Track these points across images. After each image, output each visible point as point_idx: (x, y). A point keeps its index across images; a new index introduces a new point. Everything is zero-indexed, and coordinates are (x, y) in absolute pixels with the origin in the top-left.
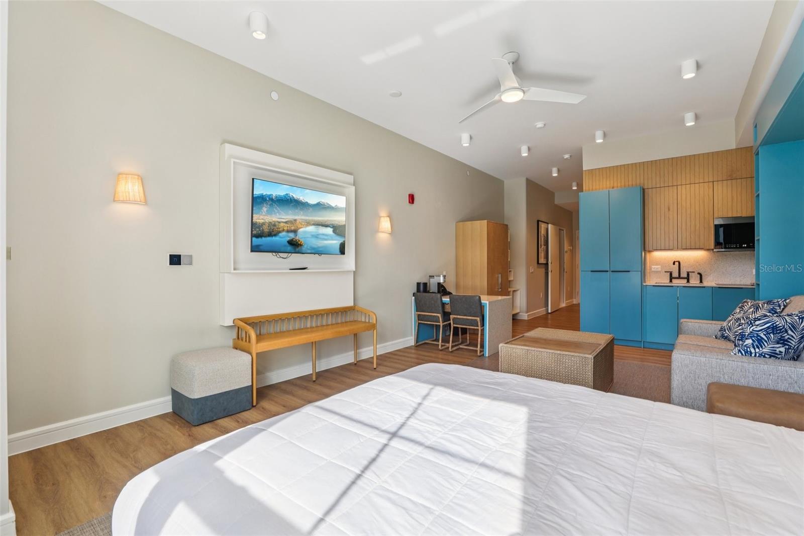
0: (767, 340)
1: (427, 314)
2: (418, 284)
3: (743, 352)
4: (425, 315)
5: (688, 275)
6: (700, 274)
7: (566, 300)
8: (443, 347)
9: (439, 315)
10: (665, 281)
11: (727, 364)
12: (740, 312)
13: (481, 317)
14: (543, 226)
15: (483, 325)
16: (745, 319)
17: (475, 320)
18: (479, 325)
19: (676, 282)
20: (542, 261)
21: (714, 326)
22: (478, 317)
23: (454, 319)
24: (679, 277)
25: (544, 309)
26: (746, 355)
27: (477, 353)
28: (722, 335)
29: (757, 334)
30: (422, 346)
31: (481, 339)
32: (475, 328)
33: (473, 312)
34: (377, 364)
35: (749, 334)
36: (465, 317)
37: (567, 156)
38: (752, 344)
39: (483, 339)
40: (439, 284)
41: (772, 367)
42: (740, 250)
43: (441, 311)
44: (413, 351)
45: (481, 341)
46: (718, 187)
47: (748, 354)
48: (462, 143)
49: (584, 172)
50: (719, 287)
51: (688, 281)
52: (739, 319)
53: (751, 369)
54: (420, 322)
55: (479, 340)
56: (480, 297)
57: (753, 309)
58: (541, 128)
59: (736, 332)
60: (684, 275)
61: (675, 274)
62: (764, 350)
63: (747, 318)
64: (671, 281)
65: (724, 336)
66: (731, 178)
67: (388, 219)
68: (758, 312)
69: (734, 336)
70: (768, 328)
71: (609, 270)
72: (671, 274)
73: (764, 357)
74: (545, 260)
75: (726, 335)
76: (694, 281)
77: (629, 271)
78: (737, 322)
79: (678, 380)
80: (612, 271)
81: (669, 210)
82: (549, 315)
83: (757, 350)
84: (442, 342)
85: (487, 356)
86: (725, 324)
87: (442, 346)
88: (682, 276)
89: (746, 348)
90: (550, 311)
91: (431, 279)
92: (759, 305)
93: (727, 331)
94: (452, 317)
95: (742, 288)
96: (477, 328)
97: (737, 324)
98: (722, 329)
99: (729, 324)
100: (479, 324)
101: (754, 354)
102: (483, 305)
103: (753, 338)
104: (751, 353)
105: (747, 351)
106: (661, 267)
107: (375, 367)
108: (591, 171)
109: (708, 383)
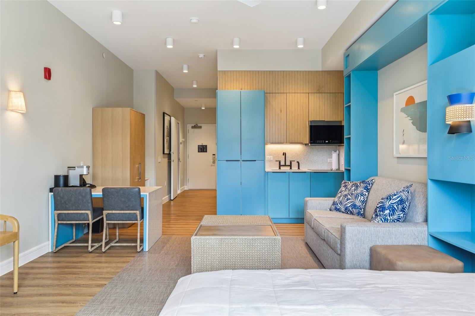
0: (397, 209)
1: (72, 212)
2: (57, 178)
3: (383, 220)
4: (68, 213)
5: (291, 163)
6: (298, 162)
7: (181, 187)
8: (93, 249)
9: (89, 212)
10: (276, 169)
11: (380, 230)
12: (345, 190)
13: (141, 210)
14: (167, 118)
15: (142, 217)
16: (350, 195)
17: (135, 213)
18: (139, 219)
19: (283, 169)
20: (166, 151)
21: (328, 202)
22: (137, 210)
23: (107, 215)
24: (285, 165)
25: (167, 196)
26: (385, 222)
27: (137, 249)
28: (335, 208)
29: (393, 205)
30: (63, 251)
31: (140, 232)
32: (134, 222)
33: (131, 206)
34: (19, 286)
35: (388, 206)
36: (122, 212)
37: (201, 56)
38: (389, 213)
39: (143, 233)
40: (81, 176)
41: (405, 228)
42: (324, 144)
43: (91, 208)
44: (50, 259)
45: (140, 235)
46: (312, 97)
47: (386, 221)
48: (113, 21)
49: (218, 72)
50: (314, 172)
51: (291, 168)
52: (346, 195)
53: (394, 231)
54: (60, 222)
55: (139, 234)
56: (139, 189)
57: (354, 187)
58: (195, 23)
59: (346, 205)
60: (288, 163)
61: (283, 163)
62: (395, 217)
63: (351, 194)
64: (280, 168)
65: (337, 209)
66: (319, 92)
67: (21, 95)
68: (358, 190)
69: (344, 208)
70: (399, 201)
71: (240, 159)
72: (280, 163)
73: (395, 222)
74: (168, 150)
75: (338, 207)
76: (295, 168)
77: (255, 161)
78: (345, 197)
79: (350, 248)
80: (243, 161)
81: (281, 112)
82: (172, 202)
83: (391, 217)
84: (92, 243)
85: (147, 250)
86: (336, 199)
87: (92, 247)
88: (287, 164)
89: (385, 217)
90: (172, 198)
91: (71, 171)
92: (357, 184)
93: (339, 205)
94: (105, 212)
95: (327, 172)
96: (136, 222)
97: (346, 199)
98: (334, 203)
99: (340, 200)
100: (139, 217)
101: (389, 220)
102: (142, 196)
103: (390, 209)
104: (388, 219)
105: (386, 219)
106: (273, 157)
107: (16, 291)
108: (224, 72)
109: (369, 247)
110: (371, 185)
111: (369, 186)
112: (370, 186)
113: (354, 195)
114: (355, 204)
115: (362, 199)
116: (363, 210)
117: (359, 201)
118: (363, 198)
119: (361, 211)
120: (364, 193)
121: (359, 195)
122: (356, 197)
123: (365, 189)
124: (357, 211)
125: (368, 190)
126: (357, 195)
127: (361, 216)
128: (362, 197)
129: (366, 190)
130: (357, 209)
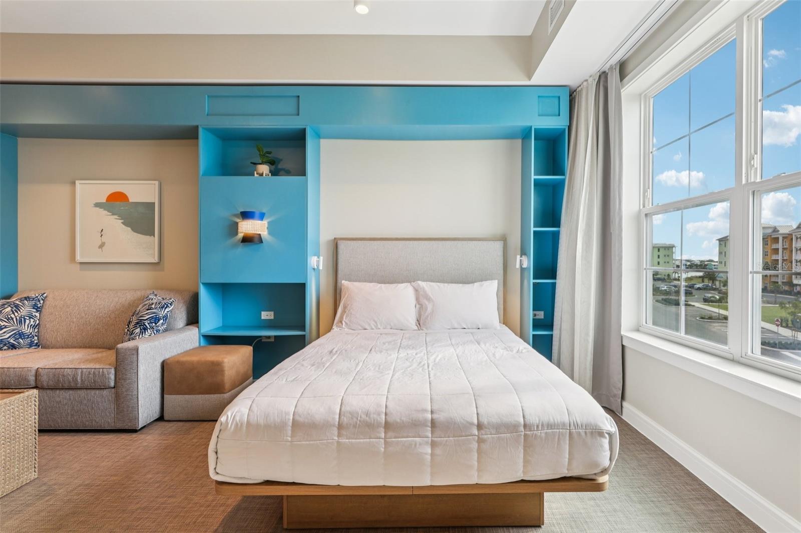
110: (42, 302)
111: (38, 303)
112: (40, 303)
113: (15, 320)
114: (22, 332)
115: (32, 323)
116: (36, 338)
117: (28, 326)
118: (34, 321)
119: (33, 340)
120: (34, 314)
121: (26, 317)
122: (21, 321)
123: (34, 308)
124: (28, 340)
125: (38, 309)
126: (23, 319)
127: (36, 347)
128: (32, 320)
129: (36, 310)
130: (28, 338)
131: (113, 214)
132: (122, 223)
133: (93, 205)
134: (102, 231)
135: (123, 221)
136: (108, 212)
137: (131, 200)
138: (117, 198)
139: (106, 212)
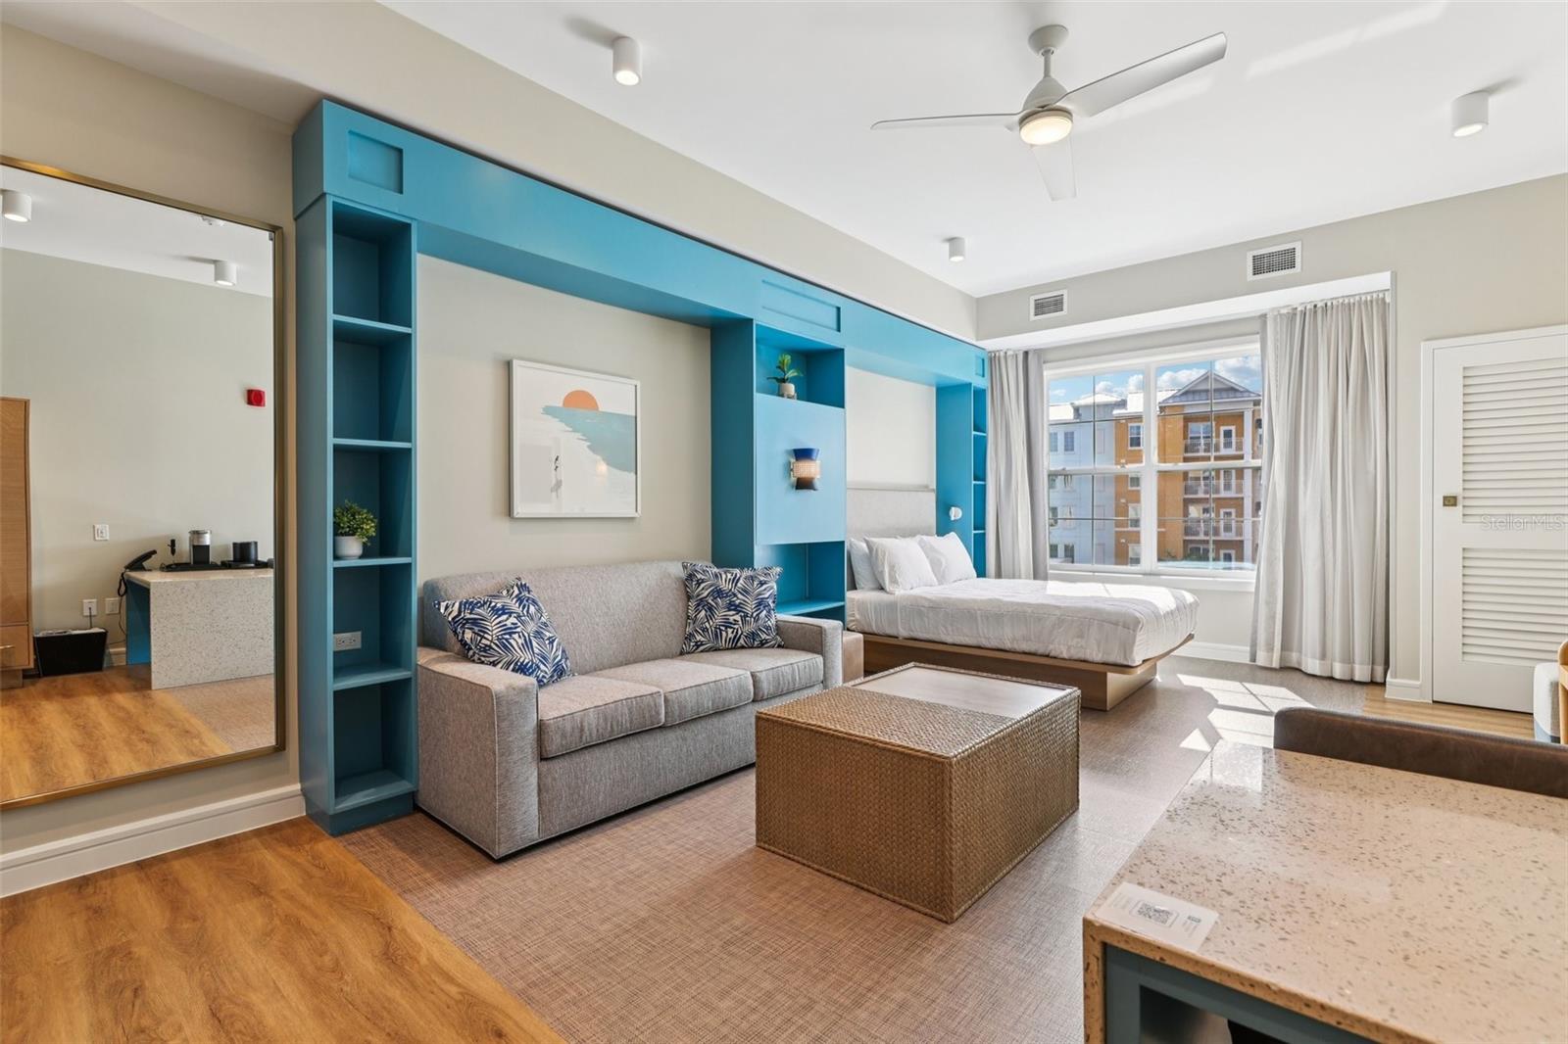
131: (575, 431)
132: (589, 447)
133: (541, 411)
134: (557, 459)
135: (588, 444)
136: (567, 425)
137: (600, 409)
138: (579, 400)
139: (563, 425)
